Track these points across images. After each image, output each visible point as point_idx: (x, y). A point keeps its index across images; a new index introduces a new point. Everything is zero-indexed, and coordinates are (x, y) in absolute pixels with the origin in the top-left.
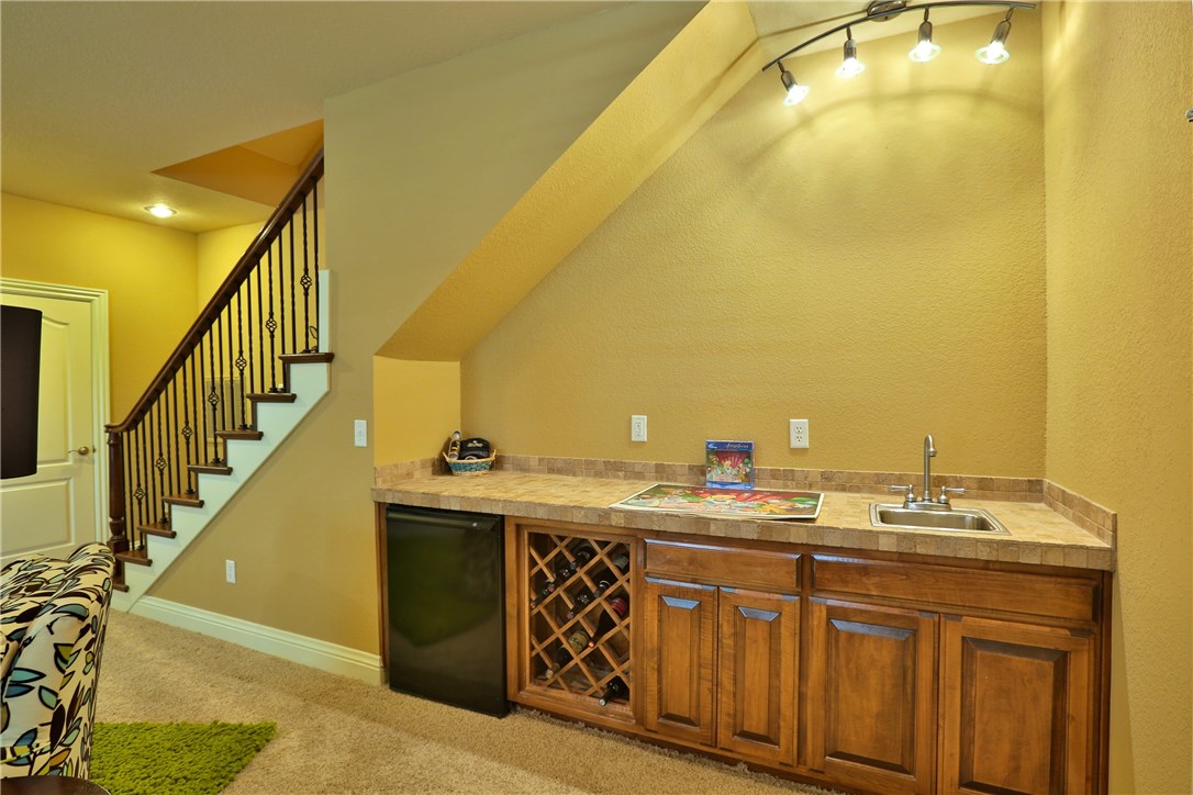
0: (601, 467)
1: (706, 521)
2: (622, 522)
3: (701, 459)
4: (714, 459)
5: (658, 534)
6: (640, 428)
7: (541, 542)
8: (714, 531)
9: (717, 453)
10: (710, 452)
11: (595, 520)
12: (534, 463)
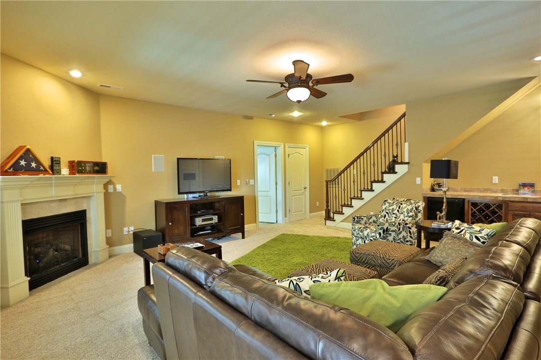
0: (483, 190)
1: (527, 198)
2: (502, 199)
3: (517, 187)
4: (522, 187)
5: (512, 201)
6: (496, 179)
7: (475, 205)
8: (529, 200)
9: (522, 186)
10: (520, 185)
11: (493, 199)
12: (459, 189)
